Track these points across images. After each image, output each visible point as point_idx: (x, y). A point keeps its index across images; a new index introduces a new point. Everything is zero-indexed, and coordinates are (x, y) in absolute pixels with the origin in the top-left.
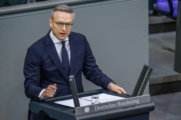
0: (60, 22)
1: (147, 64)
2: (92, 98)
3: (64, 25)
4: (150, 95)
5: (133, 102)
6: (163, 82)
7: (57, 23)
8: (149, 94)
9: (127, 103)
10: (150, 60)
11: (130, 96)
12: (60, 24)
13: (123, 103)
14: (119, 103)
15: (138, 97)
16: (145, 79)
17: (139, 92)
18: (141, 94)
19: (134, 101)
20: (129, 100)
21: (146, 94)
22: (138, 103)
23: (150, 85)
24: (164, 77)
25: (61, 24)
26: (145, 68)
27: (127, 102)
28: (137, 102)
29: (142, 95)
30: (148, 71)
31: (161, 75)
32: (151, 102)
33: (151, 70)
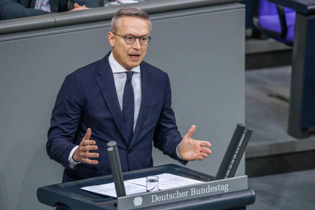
0: (130, 35)
1: (242, 122)
2: (147, 181)
3: (137, 40)
4: (247, 176)
5: (218, 188)
6: (268, 154)
7: (125, 37)
8: (246, 174)
9: (208, 191)
10: (247, 116)
11: (212, 178)
12: (130, 38)
13: (201, 191)
14: (193, 190)
15: (226, 179)
16: (238, 149)
17: (229, 171)
18: (232, 175)
19: (219, 186)
20: (211, 185)
21: (241, 176)
22: (226, 190)
23: (247, 160)
24: (271, 145)
25: (133, 37)
26: (240, 130)
27: (208, 189)
28: (225, 188)
29: (233, 177)
30: (244, 134)
31: (265, 143)
32: (248, 190)
33: (249, 133)
